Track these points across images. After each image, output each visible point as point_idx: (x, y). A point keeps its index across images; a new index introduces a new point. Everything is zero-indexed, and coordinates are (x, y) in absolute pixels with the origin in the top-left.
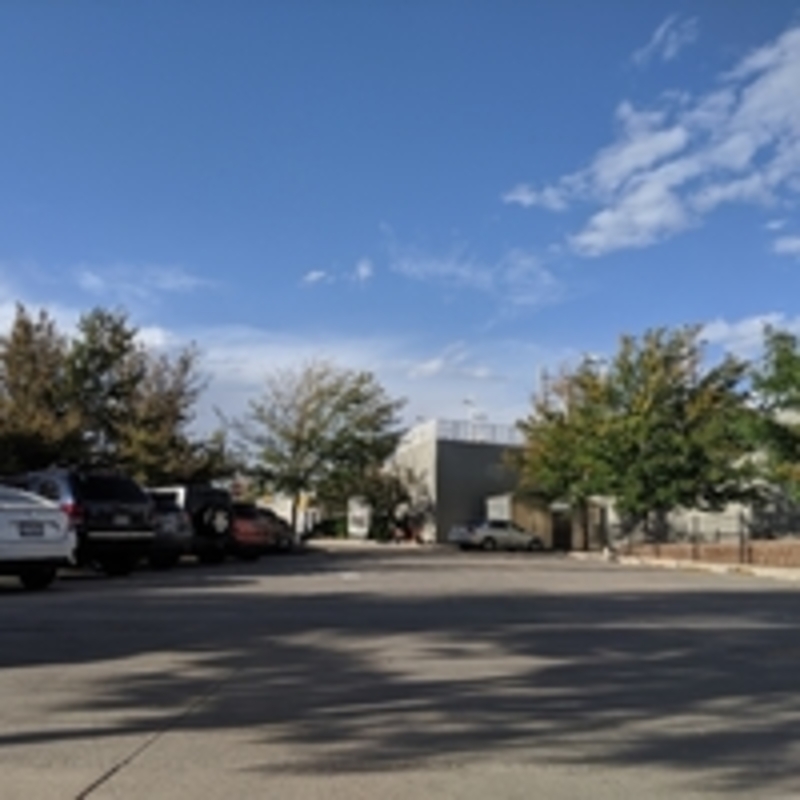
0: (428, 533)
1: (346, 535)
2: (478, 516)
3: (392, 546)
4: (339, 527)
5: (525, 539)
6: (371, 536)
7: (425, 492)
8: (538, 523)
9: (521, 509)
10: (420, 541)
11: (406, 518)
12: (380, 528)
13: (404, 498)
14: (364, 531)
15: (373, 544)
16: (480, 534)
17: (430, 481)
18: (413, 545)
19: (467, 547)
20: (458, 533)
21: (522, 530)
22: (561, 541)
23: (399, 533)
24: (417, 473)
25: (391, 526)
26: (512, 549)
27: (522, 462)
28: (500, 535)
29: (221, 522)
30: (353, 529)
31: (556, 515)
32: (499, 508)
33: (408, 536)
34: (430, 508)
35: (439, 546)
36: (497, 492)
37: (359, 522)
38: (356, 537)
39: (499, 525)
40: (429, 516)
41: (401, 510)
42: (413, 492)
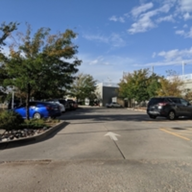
0: (101, 104)
1: (84, 105)
2: (110, 101)
3: (94, 107)
4: (83, 103)
5: (119, 106)
6: (90, 105)
7: (100, 96)
8: (122, 102)
9: (119, 100)
10: (99, 106)
11: (96, 101)
12: (91, 103)
13: (96, 98)
14: (88, 104)
15: (90, 107)
16: (111, 105)
17: (101, 94)
18: (98, 107)
19: (109, 107)
20: (107, 104)
21: (118, 104)
22: (126, 106)
23: (95, 104)
24: (99, 93)
25: (94, 103)
26: (117, 107)
27: (119, 91)
28: (115, 105)
29: (72, 105)
30: (86, 104)
31: (125, 101)
32: (114, 100)
33: (97, 105)
34: (101, 100)
35: (103, 107)
36: (114, 96)
37: (87, 102)
38: (87, 105)
39: (114, 103)
40: (101, 101)
41: (95, 100)
42: (98, 96)
